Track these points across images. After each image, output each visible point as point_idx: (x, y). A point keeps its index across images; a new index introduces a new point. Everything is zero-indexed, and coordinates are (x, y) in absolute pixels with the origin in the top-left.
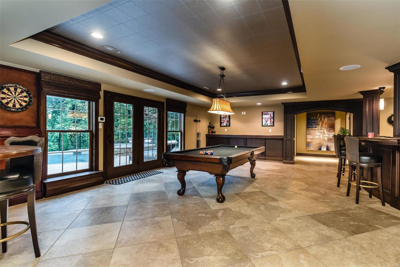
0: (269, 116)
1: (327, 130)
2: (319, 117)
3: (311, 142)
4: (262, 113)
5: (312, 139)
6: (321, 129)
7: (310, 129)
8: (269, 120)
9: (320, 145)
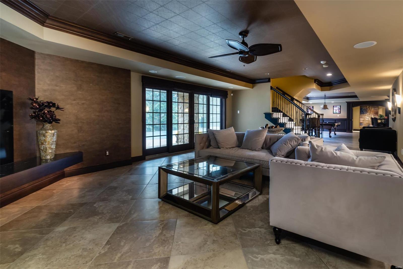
0: (337, 108)
1: (373, 115)
2: (368, 108)
3: (363, 122)
4: (333, 106)
5: (363, 121)
6: (369, 115)
7: (362, 115)
8: (338, 110)
9: (369, 124)
